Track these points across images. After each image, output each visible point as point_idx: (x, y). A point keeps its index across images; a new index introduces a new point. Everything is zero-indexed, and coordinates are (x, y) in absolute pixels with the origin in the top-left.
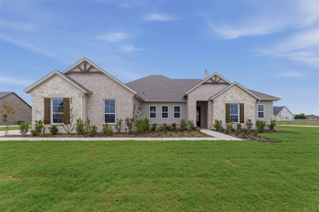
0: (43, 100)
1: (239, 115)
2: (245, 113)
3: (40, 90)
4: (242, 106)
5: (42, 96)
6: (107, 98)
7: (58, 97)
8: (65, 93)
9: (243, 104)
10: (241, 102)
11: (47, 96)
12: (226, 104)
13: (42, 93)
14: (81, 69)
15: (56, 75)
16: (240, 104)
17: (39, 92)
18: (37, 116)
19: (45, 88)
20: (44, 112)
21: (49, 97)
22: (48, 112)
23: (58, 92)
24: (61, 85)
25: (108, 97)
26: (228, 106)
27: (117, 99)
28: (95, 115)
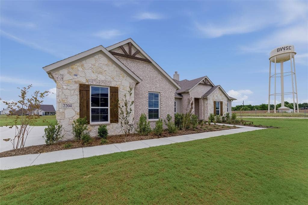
0: (77, 86)
1: (220, 110)
2: (223, 109)
3: (71, 70)
4: (221, 103)
5: (76, 80)
6: (152, 91)
7: (101, 84)
8: (112, 80)
9: (222, 102)
10: (221, 101)
11: (84, 81)
12: (214, 101)
13: (76, 75)
14: (124, 51)
15: (101, 52)
16: (221, 102)
17: (69, 73)
18: (66, 111)
19: (80, 69)
20: (78, 105)
21: (87, 83)
22: (87, 106)
23: (101, 77)
24: (105, 68)
25: (154, 90)
26: (215, 102)
27: (162, 92)
28: (140, 110)
